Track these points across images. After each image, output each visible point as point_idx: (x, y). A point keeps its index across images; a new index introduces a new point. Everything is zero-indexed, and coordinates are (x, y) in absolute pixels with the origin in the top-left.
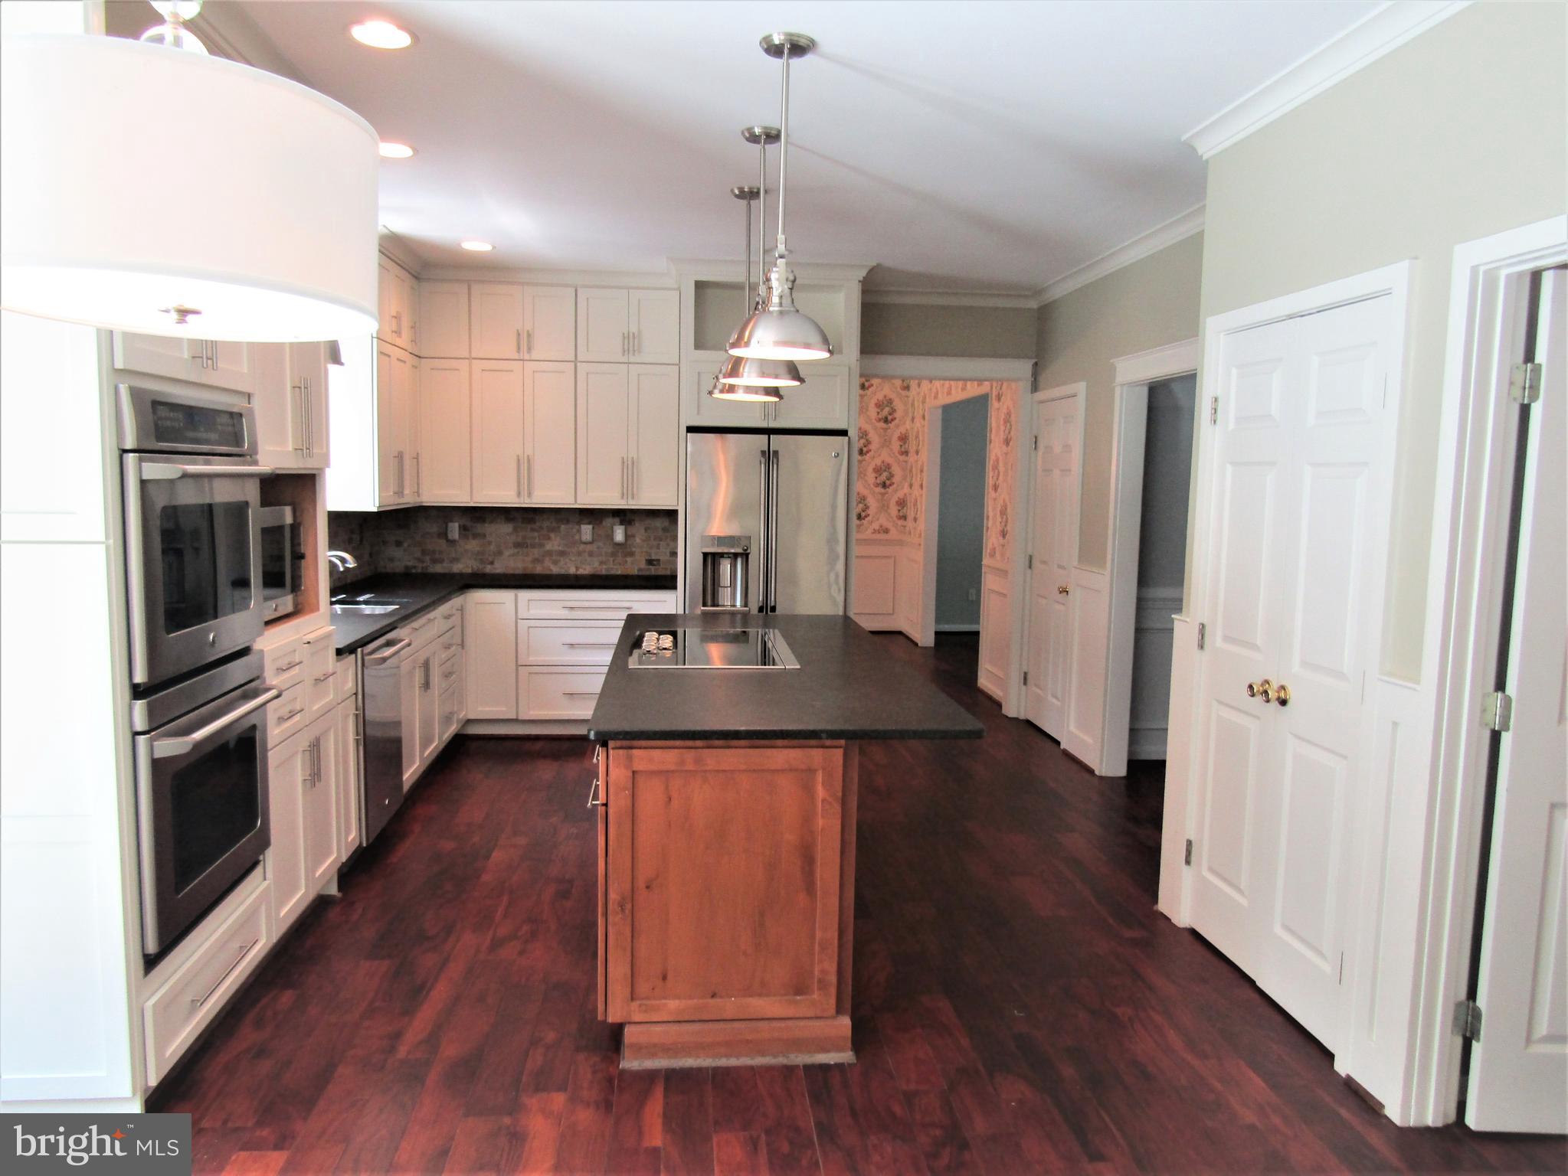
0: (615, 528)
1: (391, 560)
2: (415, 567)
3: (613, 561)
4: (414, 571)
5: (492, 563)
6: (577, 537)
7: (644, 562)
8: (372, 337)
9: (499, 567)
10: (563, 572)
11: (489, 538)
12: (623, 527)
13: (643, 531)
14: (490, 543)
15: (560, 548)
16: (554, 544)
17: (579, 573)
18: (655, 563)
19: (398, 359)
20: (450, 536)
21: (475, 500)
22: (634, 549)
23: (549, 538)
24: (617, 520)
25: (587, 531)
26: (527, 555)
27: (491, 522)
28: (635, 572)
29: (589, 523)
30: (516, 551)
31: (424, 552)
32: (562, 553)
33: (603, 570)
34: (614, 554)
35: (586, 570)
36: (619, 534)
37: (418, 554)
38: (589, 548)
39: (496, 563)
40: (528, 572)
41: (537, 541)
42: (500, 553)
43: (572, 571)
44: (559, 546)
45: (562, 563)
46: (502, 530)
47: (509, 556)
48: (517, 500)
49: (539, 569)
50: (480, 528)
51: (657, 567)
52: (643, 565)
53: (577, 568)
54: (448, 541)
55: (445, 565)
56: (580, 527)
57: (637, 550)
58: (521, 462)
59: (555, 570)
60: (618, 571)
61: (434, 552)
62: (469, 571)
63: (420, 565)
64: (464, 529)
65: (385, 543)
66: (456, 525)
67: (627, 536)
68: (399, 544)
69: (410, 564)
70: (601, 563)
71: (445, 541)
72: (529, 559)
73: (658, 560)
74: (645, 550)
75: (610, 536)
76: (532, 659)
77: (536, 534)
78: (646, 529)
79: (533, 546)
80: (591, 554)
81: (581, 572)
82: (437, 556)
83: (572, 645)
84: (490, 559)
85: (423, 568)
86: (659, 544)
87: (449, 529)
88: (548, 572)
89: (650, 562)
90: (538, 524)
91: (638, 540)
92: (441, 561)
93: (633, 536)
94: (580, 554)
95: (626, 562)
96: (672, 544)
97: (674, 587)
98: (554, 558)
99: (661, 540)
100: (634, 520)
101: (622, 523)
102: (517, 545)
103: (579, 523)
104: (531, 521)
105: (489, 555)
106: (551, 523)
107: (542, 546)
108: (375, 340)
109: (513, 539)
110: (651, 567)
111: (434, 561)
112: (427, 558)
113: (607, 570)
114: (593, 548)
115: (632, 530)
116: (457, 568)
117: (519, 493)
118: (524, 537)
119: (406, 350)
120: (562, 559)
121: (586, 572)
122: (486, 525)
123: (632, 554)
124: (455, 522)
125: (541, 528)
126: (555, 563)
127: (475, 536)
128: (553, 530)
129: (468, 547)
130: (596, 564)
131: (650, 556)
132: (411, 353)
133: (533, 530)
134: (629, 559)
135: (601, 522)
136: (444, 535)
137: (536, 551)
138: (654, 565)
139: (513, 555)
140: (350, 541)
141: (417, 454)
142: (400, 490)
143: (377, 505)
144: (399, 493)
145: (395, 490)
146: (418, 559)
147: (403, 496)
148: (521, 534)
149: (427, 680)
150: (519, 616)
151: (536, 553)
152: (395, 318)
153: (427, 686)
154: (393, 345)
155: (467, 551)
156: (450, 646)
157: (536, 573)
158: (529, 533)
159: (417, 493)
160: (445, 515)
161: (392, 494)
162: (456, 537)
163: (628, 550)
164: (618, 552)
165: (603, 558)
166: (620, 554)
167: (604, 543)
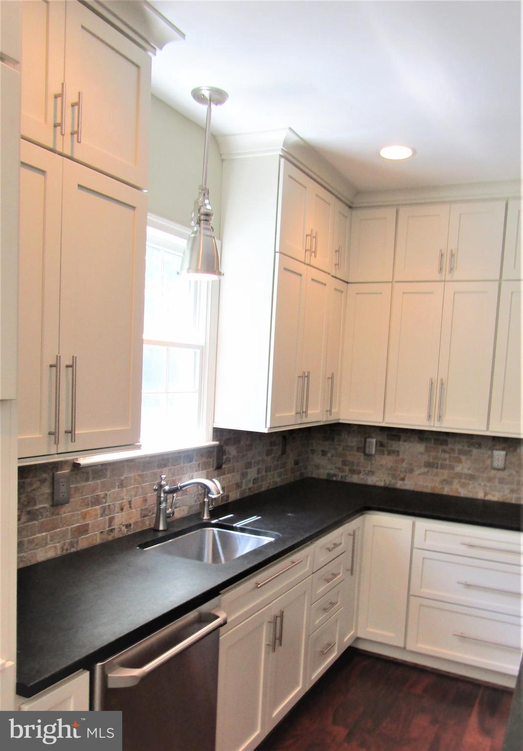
1: (318, 467)
2: (335, 475)
4: (334, 479)
5: (403, 479)
6: (488, 462)
8: (275, 252)
9: (409, 484)
10: (470, 495)
11: (401, 457)
14: (403, 460)
15: (470, 472)
16: (464, 467)
17: (486, 498)
19: (313, 280)
20: (367, 451)
21: (387, 420)
23: (460, 461)
25: (499, 457)
26: (437, 474)
27: (405, 441)
29: (502, 451)
30: (426, 470)
31: (344, 463)
32: (472, 477)
33: (513, 499)
35: (495, 496)
37: (339, 465)
38: (500, 474)
39: (406, 479)
40: (438, 491)
41: (447, 462)
42: (411, 471)
43: (480, 495)
44: (469, 469)
45: (471, 486)
46: (415, 450)
47: (419, 475)
48: (427, 423)
49: (446, 490)
50: (394, 445)
53: (486, 494)
54: (365, 454)
55: (361, 476)
56: (493, 455)
58: (435, 385)
59: (463, 493)
61: (353, 464)
62: (382, 484)
63: (340, 474)
64: (380, 444)
65: (313, 451)
66: (374, 441)
68: (324, 453)
69: (332, 472)
70: (511, 491)
71: (363, 454)
72: (438, 479)
76: (425, 591)
77: (447, 456)
79: (443, 467)
80: (501, 481)
81: (489, 497)
82: (355, 468)
83: (468, 586)
84: (402, 476)
85: (341, 476)
87: (367, 445)
88: (455, 494)
90: (450, 446)
92: (358, 473)
94: (489, 479)
98: (463, 480)
102: (429, 465)
103: (492, 450)
104: (445, 443)
105: (401, 472)
106: (463, 446)
107: (452, 468)
108: (278, 255)
109: (425, 458)
111: (352, 472)
112: (347, 468)
113: (517, 499)
114: (504, 474)
116: (372, 480)
117: (430, 416)
118: (436, 458)
119: (329, 274)
120: (471, 482)
121: (494, 499)
122: (401, 443)
124: (374, 438)
125: (453, 450)
126: (464, 485)
127: (389, 453)
128: (465, 453)
129: (384, 462)
130: (505, 491)
132: (332, 276)
133: (444, 451)
135: (514, 450)
136: (363, 449)
137: (446, 472)
139: (424, 473)
140: (269, 453)
141: (333, 374)
142: (304, 410)
143: (268, 426)
144: (303, 412)
145: (299, 410)
146: (339, 468)
147: (306, 416)
148: (433, 454)
149: (278, 635)
150: (415, 545)
151: (445, 474)
152: (313, 236)
153: (277, 641)
154: (305, 263)
155: (381, 465)
156: (335, 575)
157: (445, 493)
158: (440, 454)
159: (330, 411)
160: (365, 431)
161: (294, 413)
162: (373, 451)
165: (514, 487)
167: (517, 472)
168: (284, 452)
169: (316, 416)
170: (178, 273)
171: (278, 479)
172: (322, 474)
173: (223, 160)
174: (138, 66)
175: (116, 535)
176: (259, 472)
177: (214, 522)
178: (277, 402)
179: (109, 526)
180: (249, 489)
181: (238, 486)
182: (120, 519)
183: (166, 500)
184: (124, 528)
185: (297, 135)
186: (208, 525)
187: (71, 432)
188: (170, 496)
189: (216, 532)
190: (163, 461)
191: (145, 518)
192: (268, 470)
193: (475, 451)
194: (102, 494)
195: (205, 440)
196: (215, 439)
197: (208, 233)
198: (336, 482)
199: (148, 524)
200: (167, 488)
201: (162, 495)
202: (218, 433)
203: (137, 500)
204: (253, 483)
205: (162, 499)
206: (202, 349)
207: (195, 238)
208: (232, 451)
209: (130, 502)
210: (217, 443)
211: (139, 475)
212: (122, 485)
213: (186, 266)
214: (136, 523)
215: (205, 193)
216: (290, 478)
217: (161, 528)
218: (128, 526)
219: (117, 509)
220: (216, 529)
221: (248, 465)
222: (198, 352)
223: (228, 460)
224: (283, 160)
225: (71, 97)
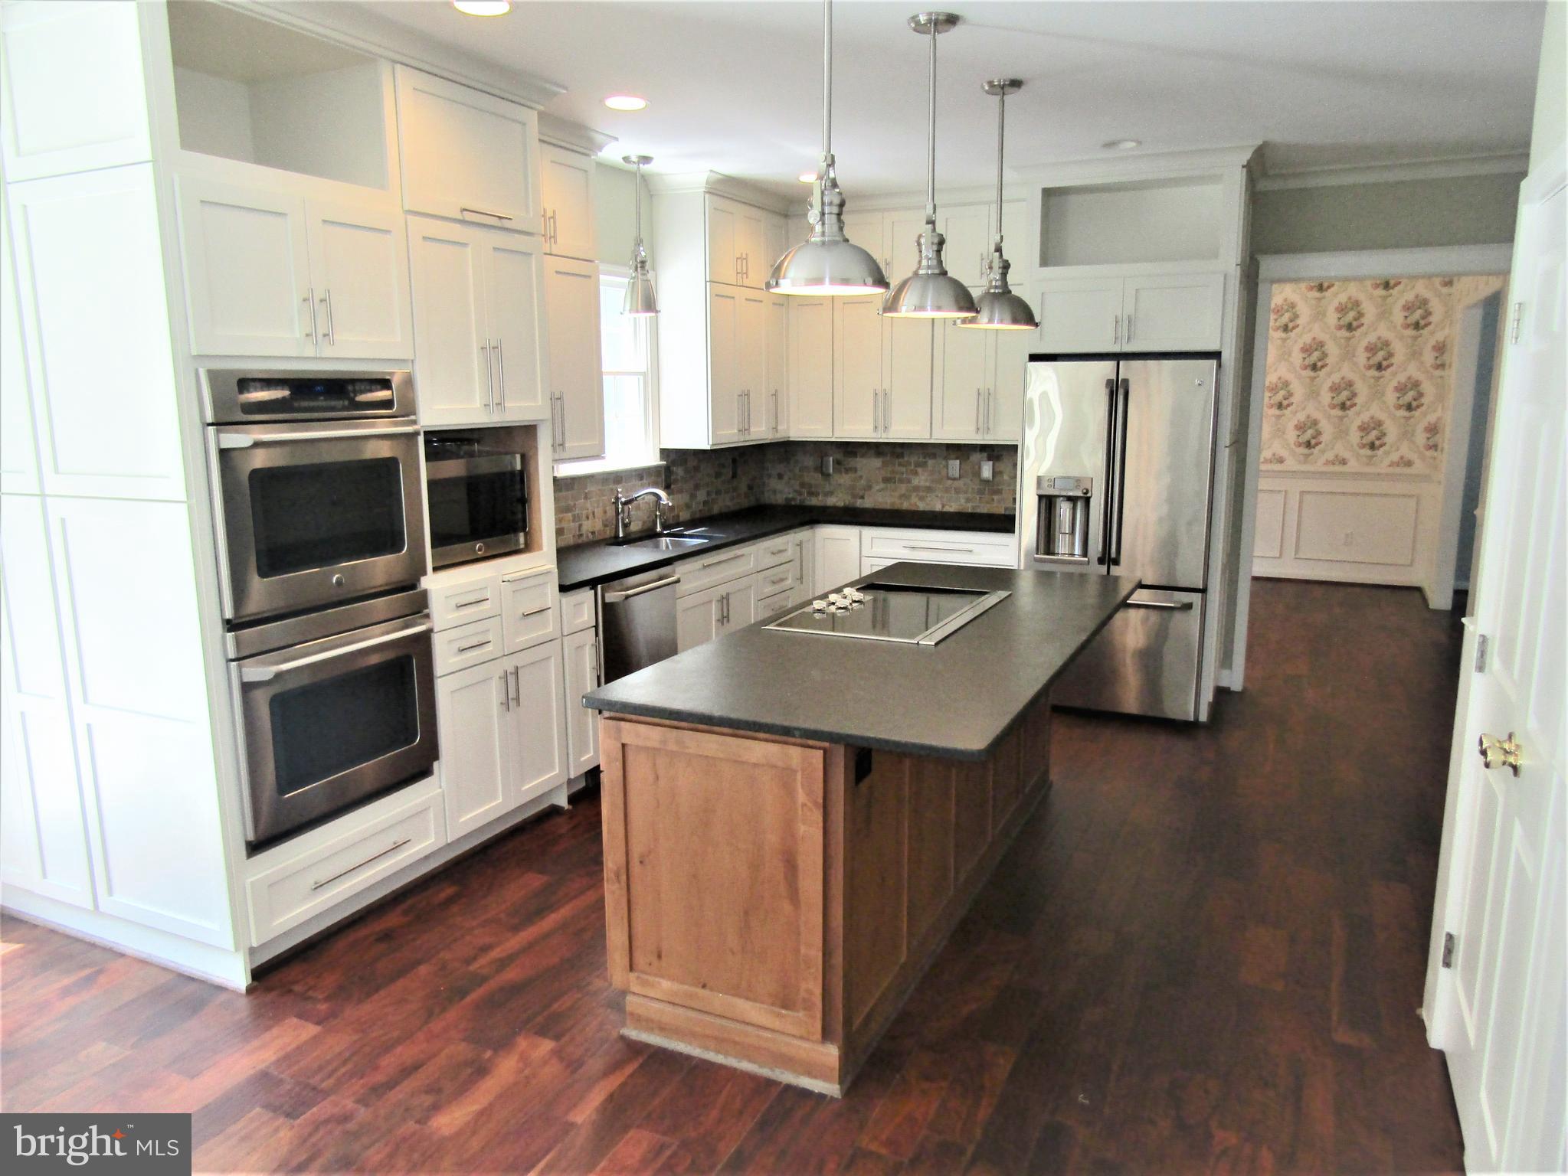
0: (982, 463)
1: (775, 492)
2: (793, 500)
3: (980, 499)
4: (793, 503)
5: (862, 497)
6: (944, 472)
7: (1011, 501)
8: (705, 282)
9: (868, 503)
10: (929, 508)
11: (859, 473)
12: (991, 463)
13: (1010, 467)
14: (861, 477)
15: (928, 484)
16: (921, 479)
17: (944, 510)
19: (746, 299)
20: (825, 470)
21: (836, 434)
22: (1000, 488)
23: (916, 473)
24: (984, 455)
25: (954, 466)
26: (894, 490)
27: (861, 455)
28: (1002, 511)
29: (957, 458)
30: (884, 485)
31: (802, 485)
32: (929, 489)
33: (969, 508)
34: (980, 491)
35: (952, 508)
36: (987, 471)
37: (797, 487)
38: (957, 484)
39: (866, 498)
40: (898, 507)
41: (904, 476)
42: (869, 487)
43: (938, 508)
44: (926, 482)
45: (929, 499)
46: (872, 465)
47: (878, 490)
48: (877, 435)
49: (905, 505)
50: (853, 462)
52: (1010, 504)
53: (943, 507)
54: (823, 474)
55: (820, 498)
56: (947, 463)
57: (1005, 488)
58: (879, 396)
59: (922, 506)
60: (984, 509)
61: (810, 486)
62: (841, 504)
63: (799, 498)
64: (838, 463)
65: (769, 476)
66: (831, 459)
67: (995, 473)
68: (780, 476)
69: (791, 496)
70: (968, 500)
71: (820, 474)
72: (897, 494)
74: (1012, 487)
75: (977, 473)
77: (904, 469)
78: (1014, 466)
79: (901, 481)
80: (957, 491)
81: (947, 509)
82: (813, 489)
84: (861, 494)
85: (800, 500)
87: (825, 463)
88: (913, 508)
90: (906, 459)
91: (1006, 478)
92: (816, 494)
93: (1001, 473)
94: (947, 490)
95: (993, 500)
97: (1013, 531)
98: (921, 494)
100: (1002, 455)
101: (989, 459)
102: (886, 480)
103: (946, 458)
104: (900, 456)
105: (860, 490)
106: (919, 458)
107: (909, 481)
108: (708, 284)
109: (882, 473)
111: (811, 494)
112: (805, 491)
113: (973, 508)
114: (960, 484)
115: (1001, 466)
116: (832, 501)
117: (876, 427)
118: (893, 472)
119: (761, 290)
120: (928, 495)
121: (952, 510)
122: (858, 457)
123: (1000, 492)
124: (831, 455)
125: (909, 463)
126: (921, 499)
127: (847, 471)
128: (918, 465)
129: (842, 481)
130: (963, 501)
133: (900, 465)
134: (996, 497)
135: (968, 458)
136: (821, 469)
137: (904, 486)
139: (882, 490)
140: (718, 475)
141: (776, 391)
142: (746, 427)
143: (711, 443)
144: (745, 430)
145: (741, 427)
146: (795, 491)
147: (749, 433)
148: (890, 469)
149: (725, 614)
150: (863, 554)
151: (903, 488)
152: (741, 259)
153: (725, 620)
154: (737, 286)
155: (840, 485)
156: (782, 580)
157: (904, 508)
158: (897, 468)
159: (775, 429)
160: (820, 448)
161: (736, 431)
162: (831, 471)
163: (995, 487)
164: (985, 489)
165: (969, 495)
166: (987, 492)
167: (971, 480)
168: (734, 476)
169: (761, 432)
170: (621, 313)
171: (729, 503)
172: (780, 499)
173: (651, 196)
174: (586, 171)
175: (584, 538)
176: (708, 494)
177: (665, 532)
178: (717, 419)
179: (580, 530)
180: (700, 511)
181: (688, 506)
182: (587, 526)
183: (623, 511)
184: (590, 534)
185: (717, 173)
186: (661, 535)
187: (561, 445)
188: (626, 508)
189: (668, 541)
190: (617, 478)
191: (608, 528)
192: (718, 492)
193: (930, 462)
194: (572, 503)
195: (653, 460)
196: (662, 459)
197: (644, 278)
198: (795, 506)
199: (609, 533)
200: (623, 500)
201: (620, 506)
202: (664, 453)
203: (599, 512)
204: (704, 506)
205: (620, 510)
206: (644, 374)
207: (633, 283)
208: (679, 471)
209: (594, 514)
210: (665, 463)
211: (599, 490)
212: (586, 498)
213: (628, 307)
214: (599, 531)
215: (639, 242)
216: (745, 503)
217: (621, 535)
218: (593, 533)
219: (584, 517)
220: (668, 539)
221: (697, 487)
222: (641, 378)
223: (676, 481)
224: (707, 196)
225: (549, 214)
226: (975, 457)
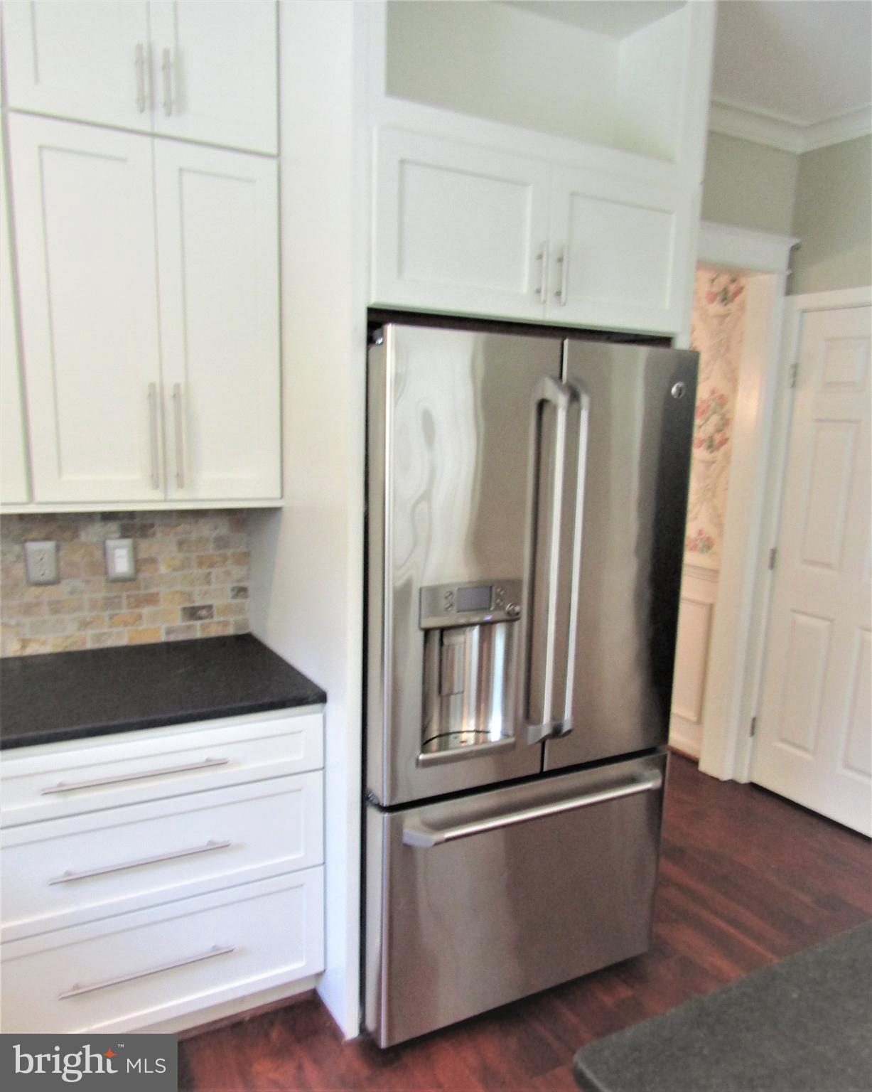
0: (108, 545)
3: (111, 617)
6: (19, 572)
7: (179, 615)
12: (127, 542)
13: (174, 547)
18: (203, 613)
22: (154, 590)
24: (114, 526)
25: (42, 556)
28: (162, 638)
29: (49, 539)
33: (87, 640)
34: (110, 603)
35: (47, 645)
36: (121, 562)
38: (52, 593)
51: (206, 621)
52: (178, 621)
56: (25, 555)
57: (163, 590)
60: (122, 637)
67: (138, 562)
70: (84, 625)
73: (210, 607)
74: (179, 588)
75: (101, 565)
78: (181, 544)
80: (55, 608)
81: (37, 649)
86: (209, 574)
89: (192, 613)
91: (163, 569)
93: (153, 561)
94: (30, 609)
95: (140, 617)
96: (237, 571)
99: (212, 565)
100: (152, 526)
101: (124, 534)
110: (191, 623)
113: (98, 638)
114: (60, 592)
115: (148, 547)
121: (48, 650)
123: (152, 599)
130: (72, 629)
131: (191, 600)
134: (146, 611)
135: (75, 539)
138: (200, 618)
163: (142, 592)
164: (120, 597)
165: (86, 614)
166: (124, 602)
167: (88, 582)
226: (90, 535)
